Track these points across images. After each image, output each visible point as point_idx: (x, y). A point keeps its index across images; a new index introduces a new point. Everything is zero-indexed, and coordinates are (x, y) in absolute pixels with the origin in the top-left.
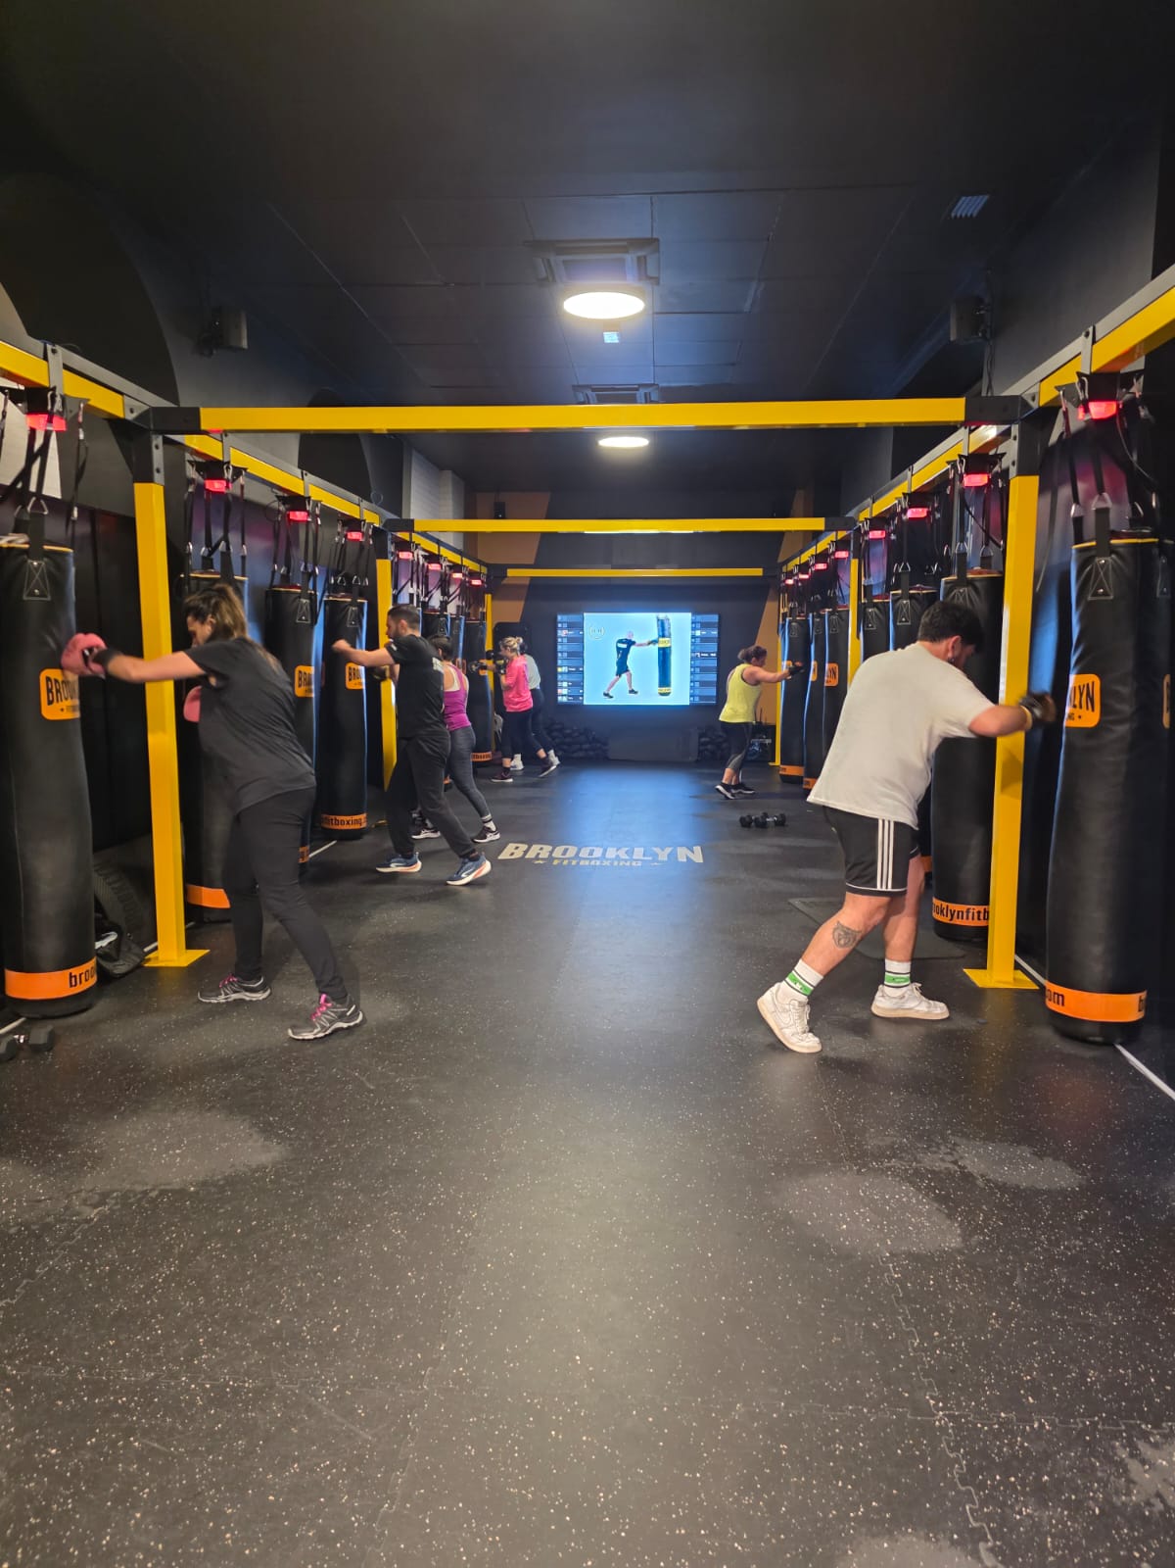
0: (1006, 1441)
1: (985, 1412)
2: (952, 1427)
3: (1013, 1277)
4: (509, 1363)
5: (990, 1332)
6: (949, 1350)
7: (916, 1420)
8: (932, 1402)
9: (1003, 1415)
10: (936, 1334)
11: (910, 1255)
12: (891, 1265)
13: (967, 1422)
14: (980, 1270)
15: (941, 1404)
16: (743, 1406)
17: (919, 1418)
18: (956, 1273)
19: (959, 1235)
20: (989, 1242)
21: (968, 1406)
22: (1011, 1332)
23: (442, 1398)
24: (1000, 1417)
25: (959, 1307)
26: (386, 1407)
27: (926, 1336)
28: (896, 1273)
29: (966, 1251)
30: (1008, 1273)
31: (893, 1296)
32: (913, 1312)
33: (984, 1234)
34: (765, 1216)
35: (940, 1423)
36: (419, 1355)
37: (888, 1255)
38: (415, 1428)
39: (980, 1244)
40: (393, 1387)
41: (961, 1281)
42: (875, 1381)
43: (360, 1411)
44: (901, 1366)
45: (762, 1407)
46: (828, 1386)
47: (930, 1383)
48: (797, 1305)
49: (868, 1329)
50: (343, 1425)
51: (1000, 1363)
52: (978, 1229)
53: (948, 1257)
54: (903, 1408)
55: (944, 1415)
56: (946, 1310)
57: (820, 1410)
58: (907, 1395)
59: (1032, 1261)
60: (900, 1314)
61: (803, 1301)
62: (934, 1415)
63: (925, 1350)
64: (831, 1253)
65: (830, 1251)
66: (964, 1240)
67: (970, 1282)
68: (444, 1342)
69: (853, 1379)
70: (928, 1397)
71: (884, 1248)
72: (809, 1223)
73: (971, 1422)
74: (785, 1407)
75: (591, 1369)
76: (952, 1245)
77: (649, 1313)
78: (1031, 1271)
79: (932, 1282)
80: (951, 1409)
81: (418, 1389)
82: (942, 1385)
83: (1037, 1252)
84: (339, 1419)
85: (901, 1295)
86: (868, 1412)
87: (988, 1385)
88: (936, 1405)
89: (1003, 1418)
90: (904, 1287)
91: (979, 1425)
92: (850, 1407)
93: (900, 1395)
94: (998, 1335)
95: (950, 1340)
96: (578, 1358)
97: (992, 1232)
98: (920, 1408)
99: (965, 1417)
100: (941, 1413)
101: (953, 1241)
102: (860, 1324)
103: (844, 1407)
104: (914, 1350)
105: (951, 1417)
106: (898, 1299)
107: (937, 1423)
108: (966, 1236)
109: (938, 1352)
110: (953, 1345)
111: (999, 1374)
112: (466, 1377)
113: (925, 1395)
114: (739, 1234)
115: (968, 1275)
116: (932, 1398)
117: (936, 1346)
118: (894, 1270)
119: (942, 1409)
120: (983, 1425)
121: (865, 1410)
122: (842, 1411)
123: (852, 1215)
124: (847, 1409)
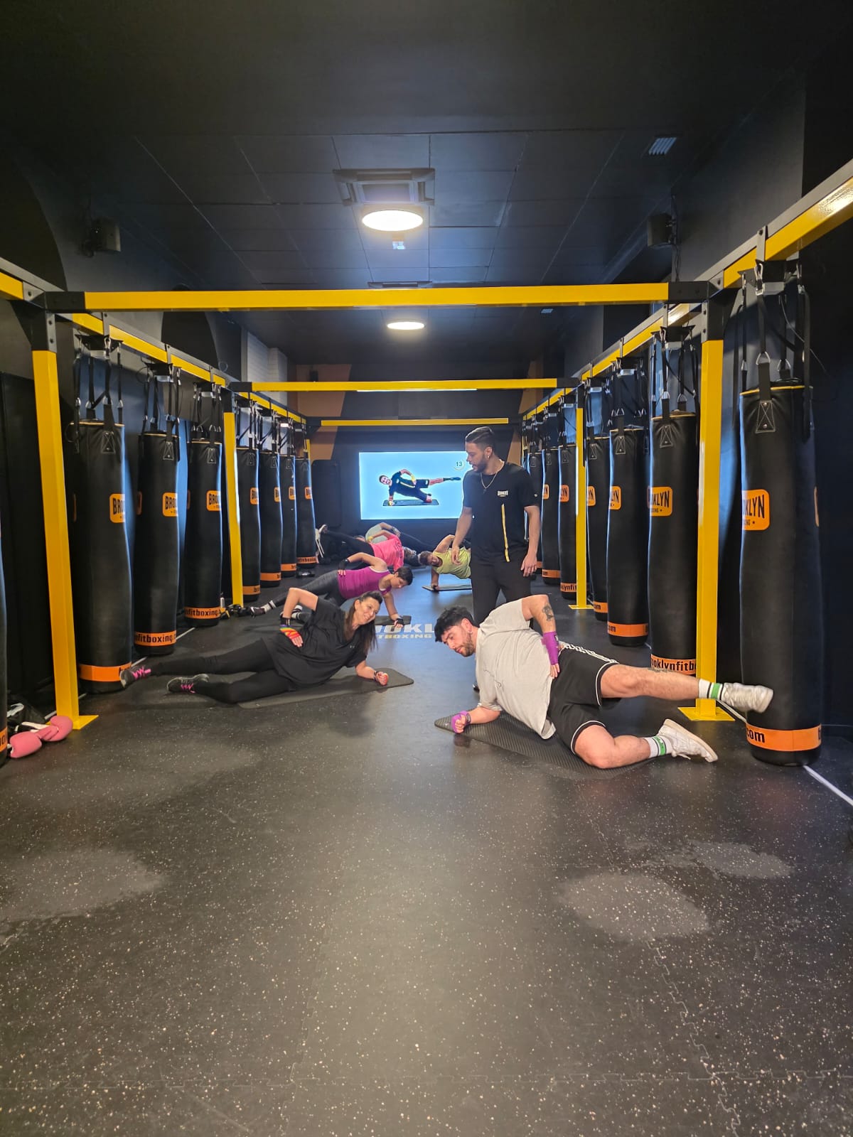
0: (768, 1095)
1: (747, 1071)
2: (724, 1085)
3: (753, 953)
4: (360, 1055)
5: (742, 1001)
6: (712, 1018)
7: (695, 1081)
8: (706, 1064)
9: (762, 1071)
10: (701, 1005)
11: (671, 939)
12: (658, 949)
13: (736, 1080)
14: (726, 948)
15: (713, 1066)
16: (556, 1079)
17: (697, 1080)
18: (709, 953)
19: (706, 921)
20: (730, 925)
21: (734, 1066)
22: (758, 1000)
23: (307, 1090)
24: (760, 1073)
25: (715, 981)
26: (260, 1101)
27: (693, 1008)
28: (662, 955)
29: (713, 933)
30: (748, 950)
31: (662, 975)
32: (680, 987)
33: (726, 919)
34: (554, 914)
35: (714, 1082)
36: (285, 1052)
37: (654, 940)
38: (285, 1118)
39: (724, 926)
40: (264, 1083)
41: (714, 959)
42: (659, 1050)
43: (238, 1106)
44: (677, 1035)
45: (572, 1080)
46: (622, 1057)
47: (701, 1047)
48: (588, 988)
49: (647, 1003)
50: (224, 1119)
51: (754, 1027)
52: (720, 915)
53: (700, 939)
54: (683, 1071)
55: (717, 1075)
56: (705, 984)
57: (618, 1078)
58: (685, 1060)
59: (765, 939)
60: (670, 990)
61: (593, 984)
62: (709, 1076)
63: (694, 1020)
64: (610, 941)
66: (710, 924)
67: (720, 959)
68: (305, 1038)
69: (641, 1048)
70: (701, 1061)
71: (650, 934)
72: (590, 917)
73: (738, 1080)
74: (589, 1078)
75: (428, 1055)
76: (702, 929)
77: (472, 1002)
78: (766, 946)
79: (691, 961)
80: (721, 1070)
81: (285, 1083)
82: (711, 1048)
83: (768, 931)
84: (221, 1115)
85: (669, 974)
86: (656, 1078)
87: (747, 1046)
88: (709, 1066)
89: (764, 1074)
90: (670, 967)
91: (745, 1082)
92: (642, 1074)
93: (679, 1060)
94: (748, 1002)
95: (712, 1011)
96: (417, 1045)
97: (731, 915)
98: (697, 1071)
99: (734, 1076)
100: (714, 1074)
101: (702, 926)
102: (640, 1001)
103: (637, 1074)
104: (686, 1020)
105: (722, 1076)
106: (667, 977)
107: (712, 1082)
108: (712, 920)
109: (704, 1021)
110: (715, 1014)
111: (755, 1037)
112: (326, 1069)
113: (700, 1059)
114: (537, 930)
115: (717, 954)
116: (705, 1061)
117: (702, 1016)
118: (661, 952)
119: (714, 1070)
120: (749, 1082)
121: (654, 1076)
122: (636, 1078)
123: (622, 909)
124: (639, 1075)
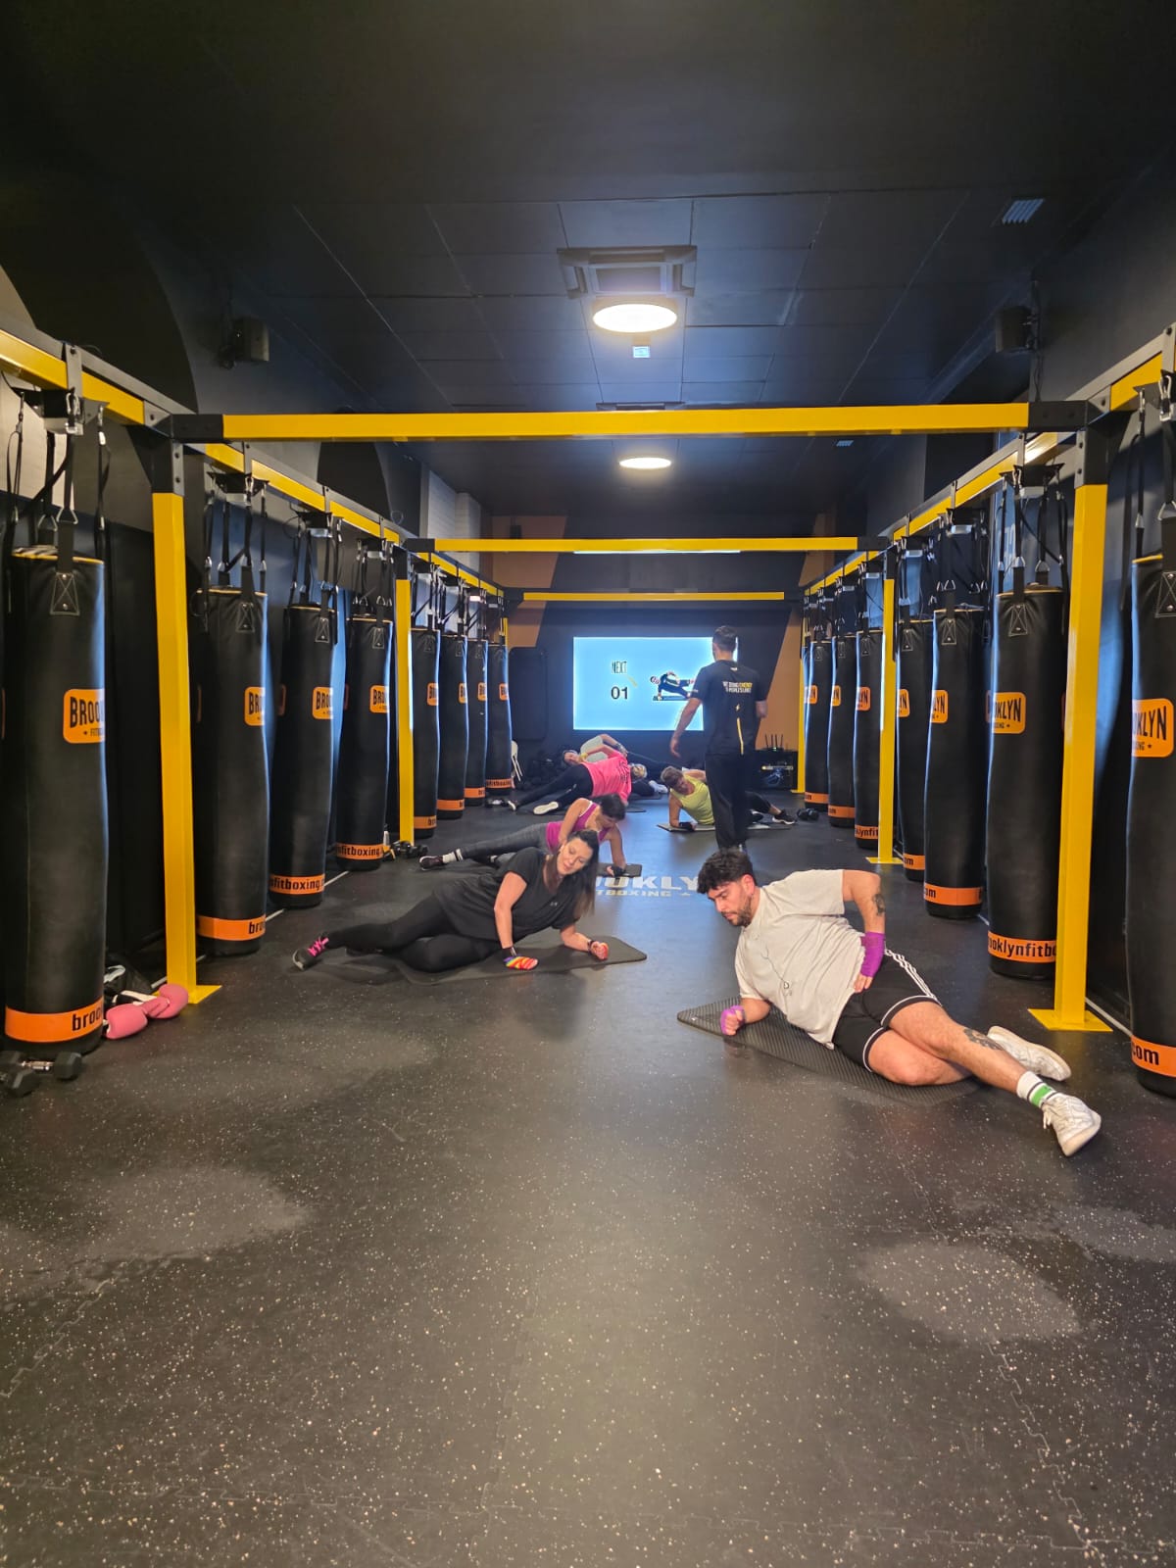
1: (1139, 1540)
2: (1105, 1559)
3: (1144, 1370)
4: (578, 1478)
5: (1129, 1438)
6: (1086, 1460)
7: (1061, 1550)
8: (1076, 1527)
9: (1161, 1543)
10: (1068, 1441)
11: (1023, 1343)
12: (1004, 1356)
13: (1121, 1553)
14: (1105, 1361)
15: (1087, 1530)
16: (858, 1533)
17: (1065, 1548)
18: (1079, 1366)
19: (1075, 1318)
20: (1110, 1328)
21: (1118, 1532)
22: (1153, 1438)
23: (504, 1522)
24: (1158, 1546)
25: (1089, 1406)
26: (440, 1534)
27: (1057, 1443)
28: (1011, 1365)
29: (1086, 1338)
30: (1138, 1365)
31: (1011, 1393)
32: (1037, 1411)
33: (1104, 1318)
34: (852, 1296)
35: (1090, 1553)
36: (474, 1467)
37: (998, 1342)
38: (475, 1560)
39: (1102, 1329)
40: (446, 1509)
41: (1087, 1374)
42: (1007, 1501)
43: (410, 1538)
44: (1033, 1481)
45: (880, 1536)
46: (953, 1508)
47: (1070, 1502)
48: (903, 1405)
49: (988, 1433)
50: (391, 1556)
51: (1146, 1477)
52: (1095, 1312)
53: (1066, 1345)
54: (1043, 1534)
55: (1093, 1544)
56: (1074, 1411)
57: (948, 1538)
58: (1045, 1518)
59: (1163, 1350)
60: (1023, 1416)
61: (910, 1400)
62: (1081, 1545)
63: (1057, 1461)
64: (934, 1341)
65: (932, 1339)
66: (1082, 1325)
67: (1096, 1375)
68: (502, 1449)
69: (981, 1497)
70: (1070, 1521)
71: (992, 1333)
72: (904, 1304)
73: (1125, 1553)
74: (906, 1535)
75: (674, 1485)
76: (1070, 1330)
77: (735, 1414)
78: (1163, 1361)
79: (1053, 1377)
80: (1099, 1536)
81: (476, 1511)
82: (1084, 1505)
83: (1165, 1339)
84: (386, 1549)
85: (1020, 1393)
86: (1004, 1541)
87: (1137, 1504)
88: (1081, 1531)
89: (1163, 1548)
90: (1023, 1383)
91: (1136, 1557)
92: (982, 1535)
93: (1037, 1518)
94: (1139, 1442)
95: (1085, 1449)
96: (658, 1471)
97: (1112, 1313)
98: (1063, 1535)
99: (1119, 1546)
100: (1089, 1541)
101: (1070, 1327)
102: (979, 1430)
103: (975, 1534)
104: (1047, 1461)
105: (1101, 1546)
106: (1018, 1397)
107: (1086, 1554)
108: (1083, 1319)
109: (1073, 1464)
110: (1089, 1455)
111: (1149, 1490)
112: (531, 1495)
113: (1067, 1519)
114: (826, 1318)
115: (1093, 1368)
116: (1076, 1521)
117: (1071, 1457)
118: (1009, 1362)
119: (1090, 1536)
120: (1140, 1556)
121: (1000, 1538)
122: (973, 1539)
123: (950, 1294)
124: (979, 1536)
